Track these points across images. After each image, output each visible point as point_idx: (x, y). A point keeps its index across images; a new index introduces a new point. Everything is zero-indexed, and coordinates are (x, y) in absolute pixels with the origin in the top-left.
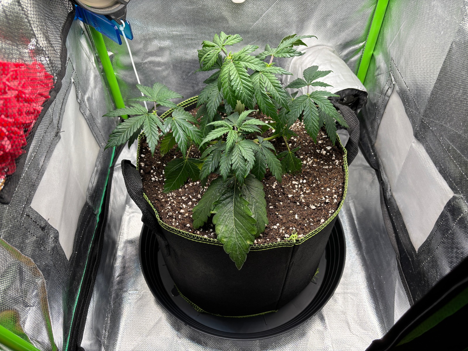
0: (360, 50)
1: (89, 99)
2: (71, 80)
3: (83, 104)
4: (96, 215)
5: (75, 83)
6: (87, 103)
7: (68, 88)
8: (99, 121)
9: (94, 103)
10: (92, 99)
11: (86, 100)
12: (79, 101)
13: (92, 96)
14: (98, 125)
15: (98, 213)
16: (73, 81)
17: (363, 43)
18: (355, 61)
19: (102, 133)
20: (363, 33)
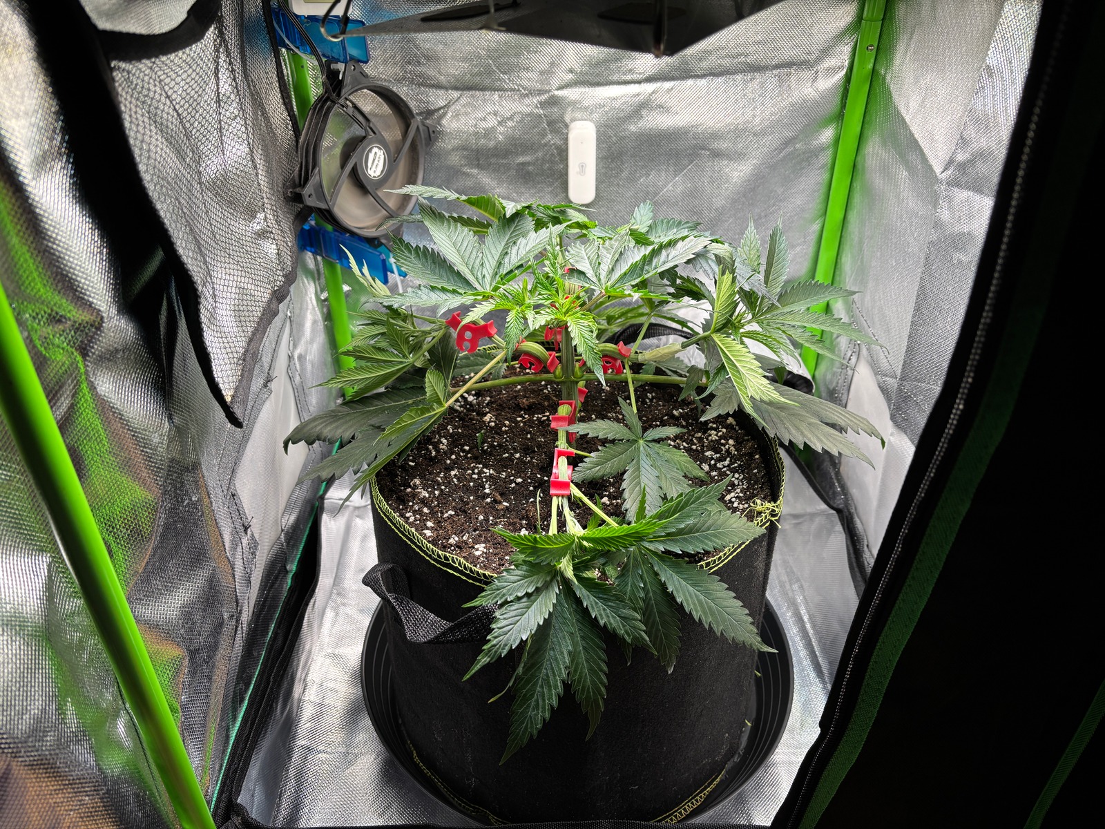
1: (300, 357)
3: (292, 363)
4: (287, 572)
8: (314, 401)
9: (309, 367)
10: (306, 358)
11: (297, 355)
12: (290, 354)
13: (306, 355)
14: (311, 409)
15: (291, 571)
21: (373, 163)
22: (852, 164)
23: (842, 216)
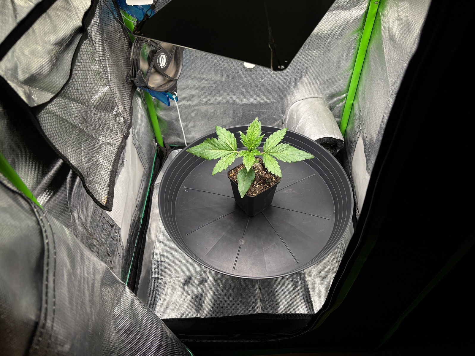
0: (344, 99)
1: (138, 133)
3: (135, 138)
4: (140, 218)
6: (136, 135)
8: (144, 148)
10: (140, 132)
12: (133, 136)
13: (140, 130)
14: (143, 152)
15: (141, 217)
17: (346, 94)
18: (341, 107)
19: (146, 157)
20: (345, 88)
21: (161, 62)
22: (366, 49)
23: (360, 70)
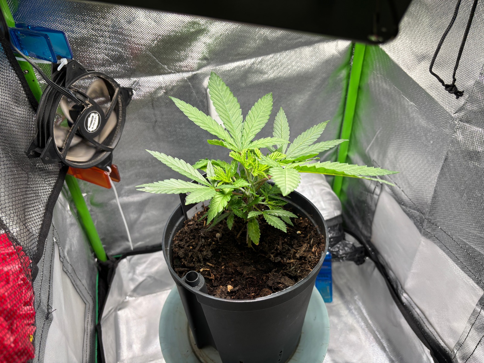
2: (53, 241)
3: (65, 261)
5: (57, 241)
6: (67, 258)
7: (52, 252)
9: (75, 255)
11: (66, 254)
12: (62, 260)
13: (71, 248)
16: (55, 241)
19: (86, 285)
